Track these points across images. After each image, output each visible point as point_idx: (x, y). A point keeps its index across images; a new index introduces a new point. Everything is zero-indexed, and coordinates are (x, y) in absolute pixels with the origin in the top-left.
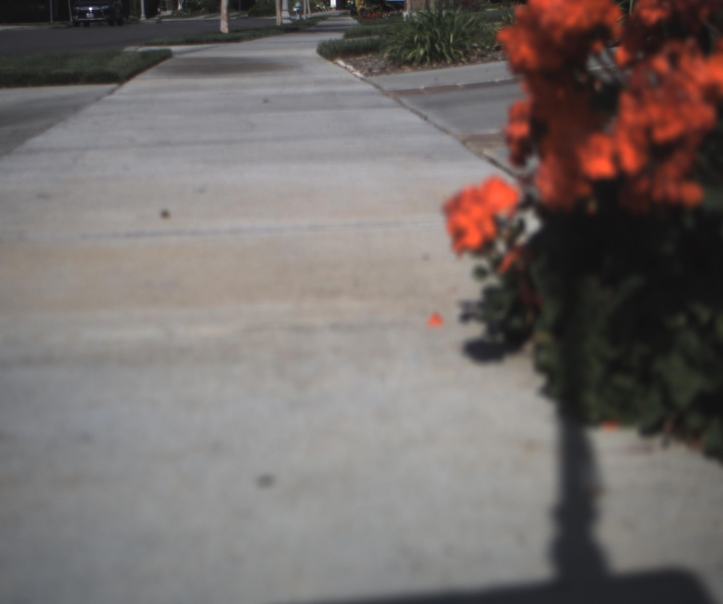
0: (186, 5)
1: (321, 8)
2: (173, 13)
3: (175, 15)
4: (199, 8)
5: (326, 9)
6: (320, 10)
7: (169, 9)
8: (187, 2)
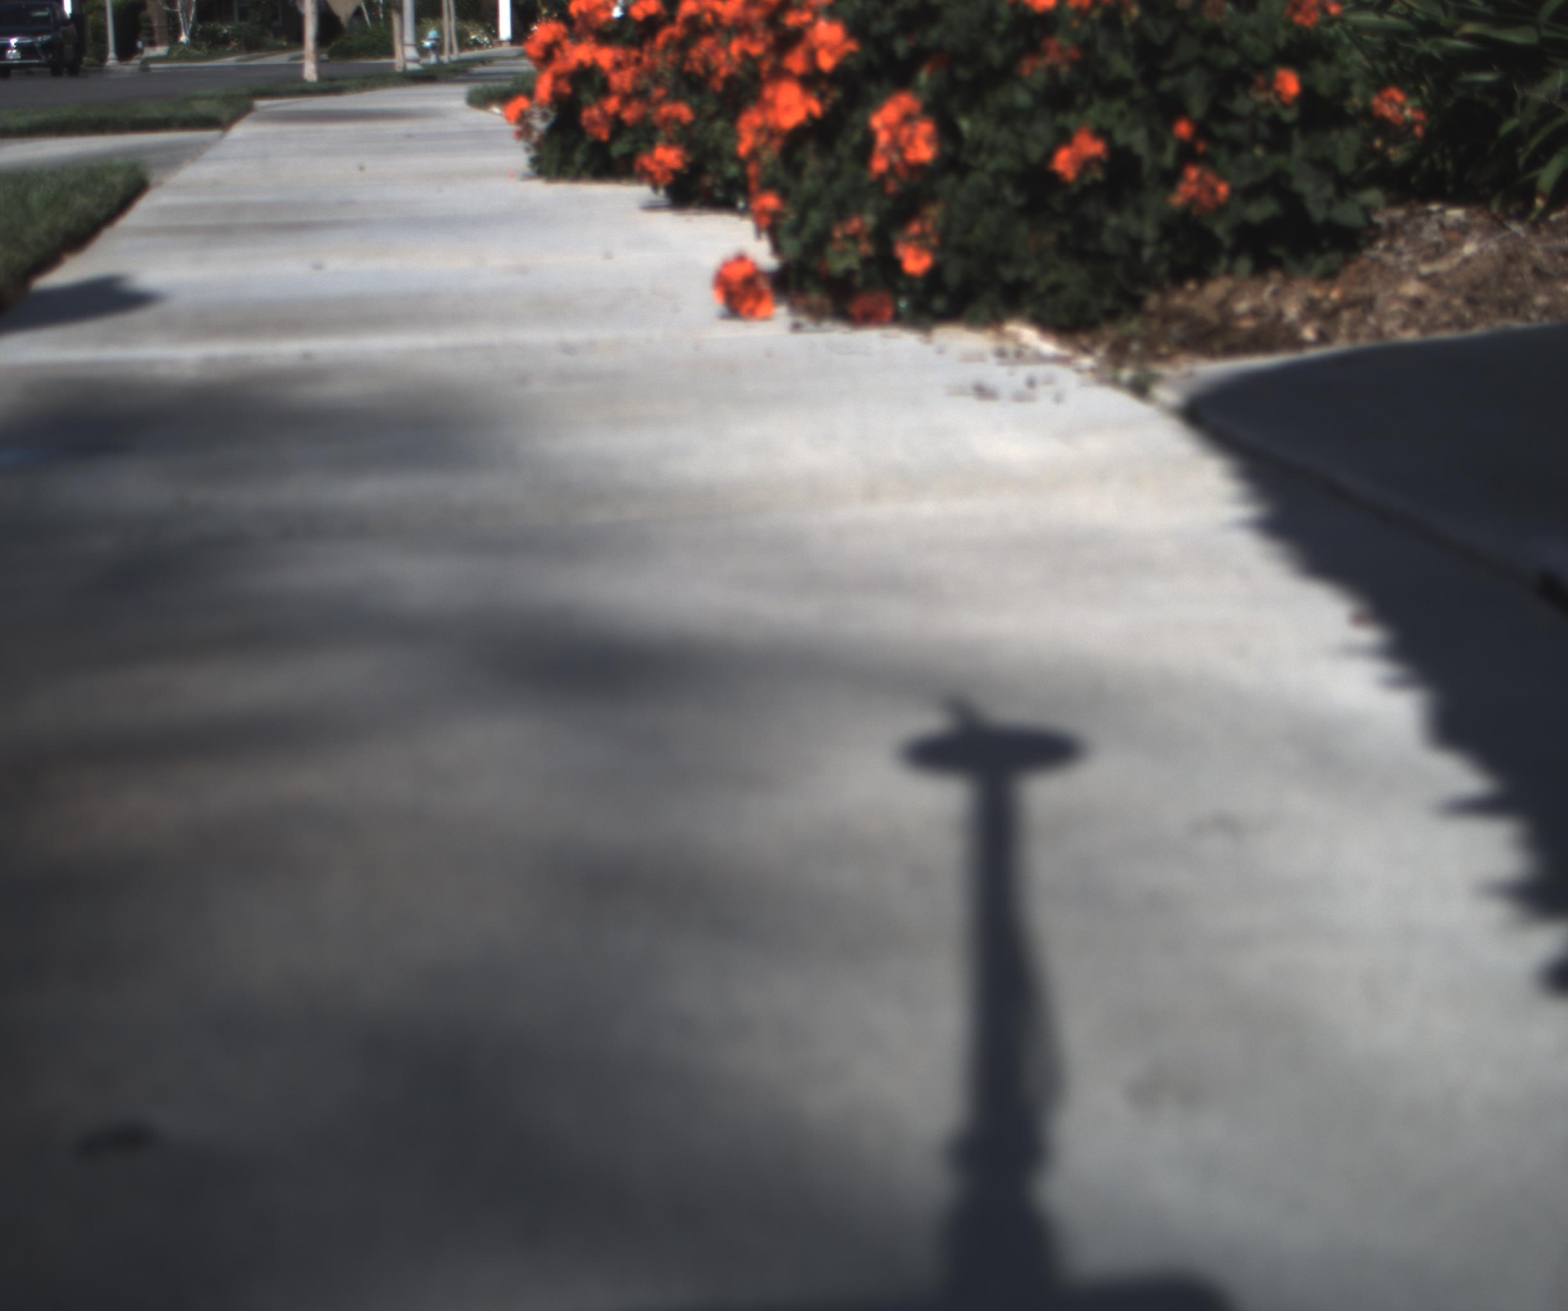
0: (197, 35)
1: (480, 41)
2: (170, 52)
3: (175, 54)
4: (226, 40)
5: (491, 43)
6: (477, 44)
7: (161, 43)
8: (200, 27)
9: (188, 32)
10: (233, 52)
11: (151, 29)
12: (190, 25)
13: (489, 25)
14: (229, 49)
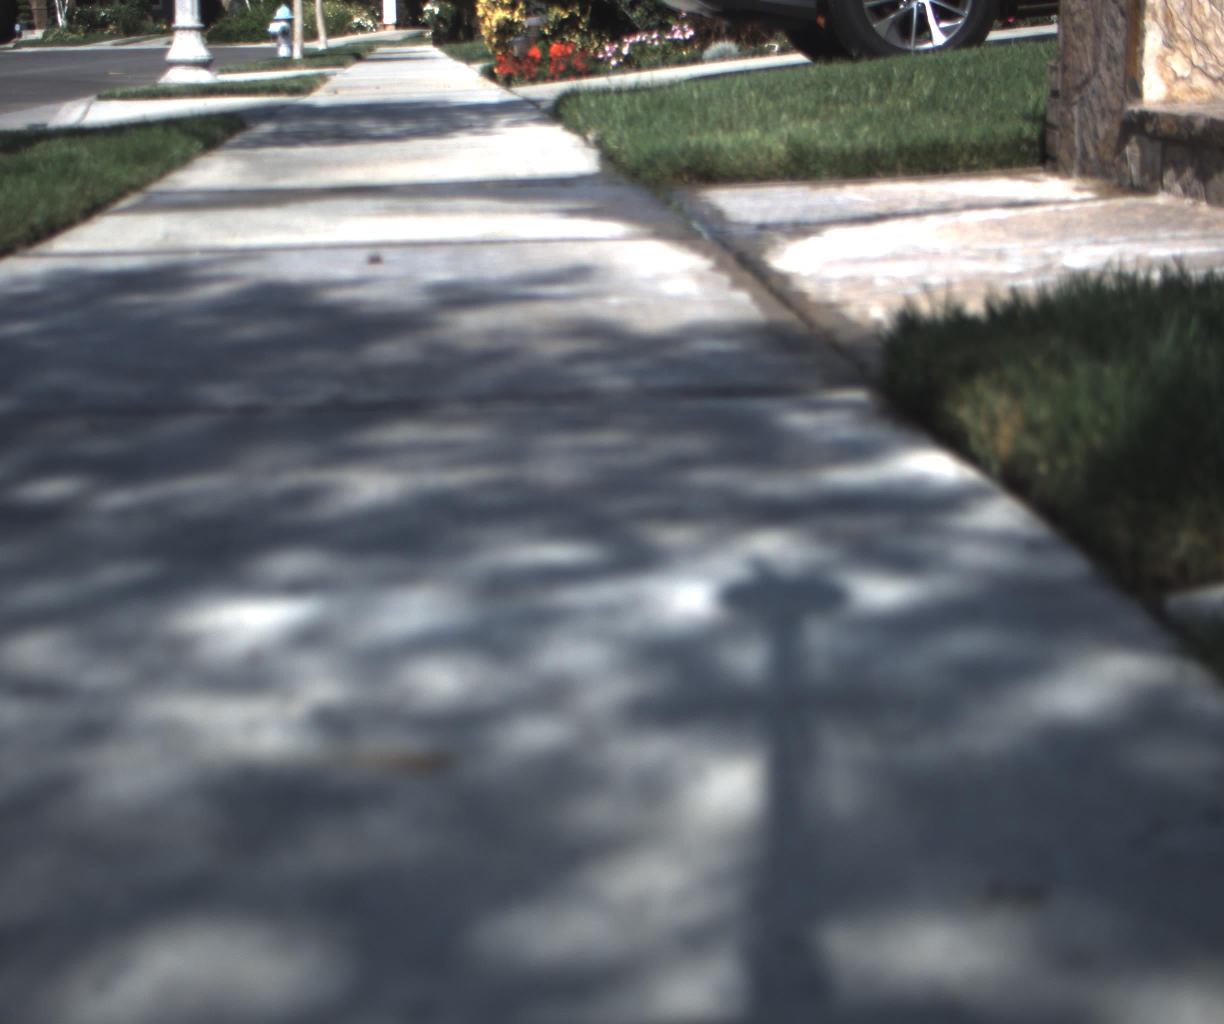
0: (75, 17)
1: (363, 24)
2: (45, 35)
3: (50, 38)
4: (104, 24)
6: (361, 28)
7: (40, 28)
9: (63, 15)
10: (111, 36)
11: (30, 12)
12: (66, 8)
13: (373, 8)
14: (107, 32)
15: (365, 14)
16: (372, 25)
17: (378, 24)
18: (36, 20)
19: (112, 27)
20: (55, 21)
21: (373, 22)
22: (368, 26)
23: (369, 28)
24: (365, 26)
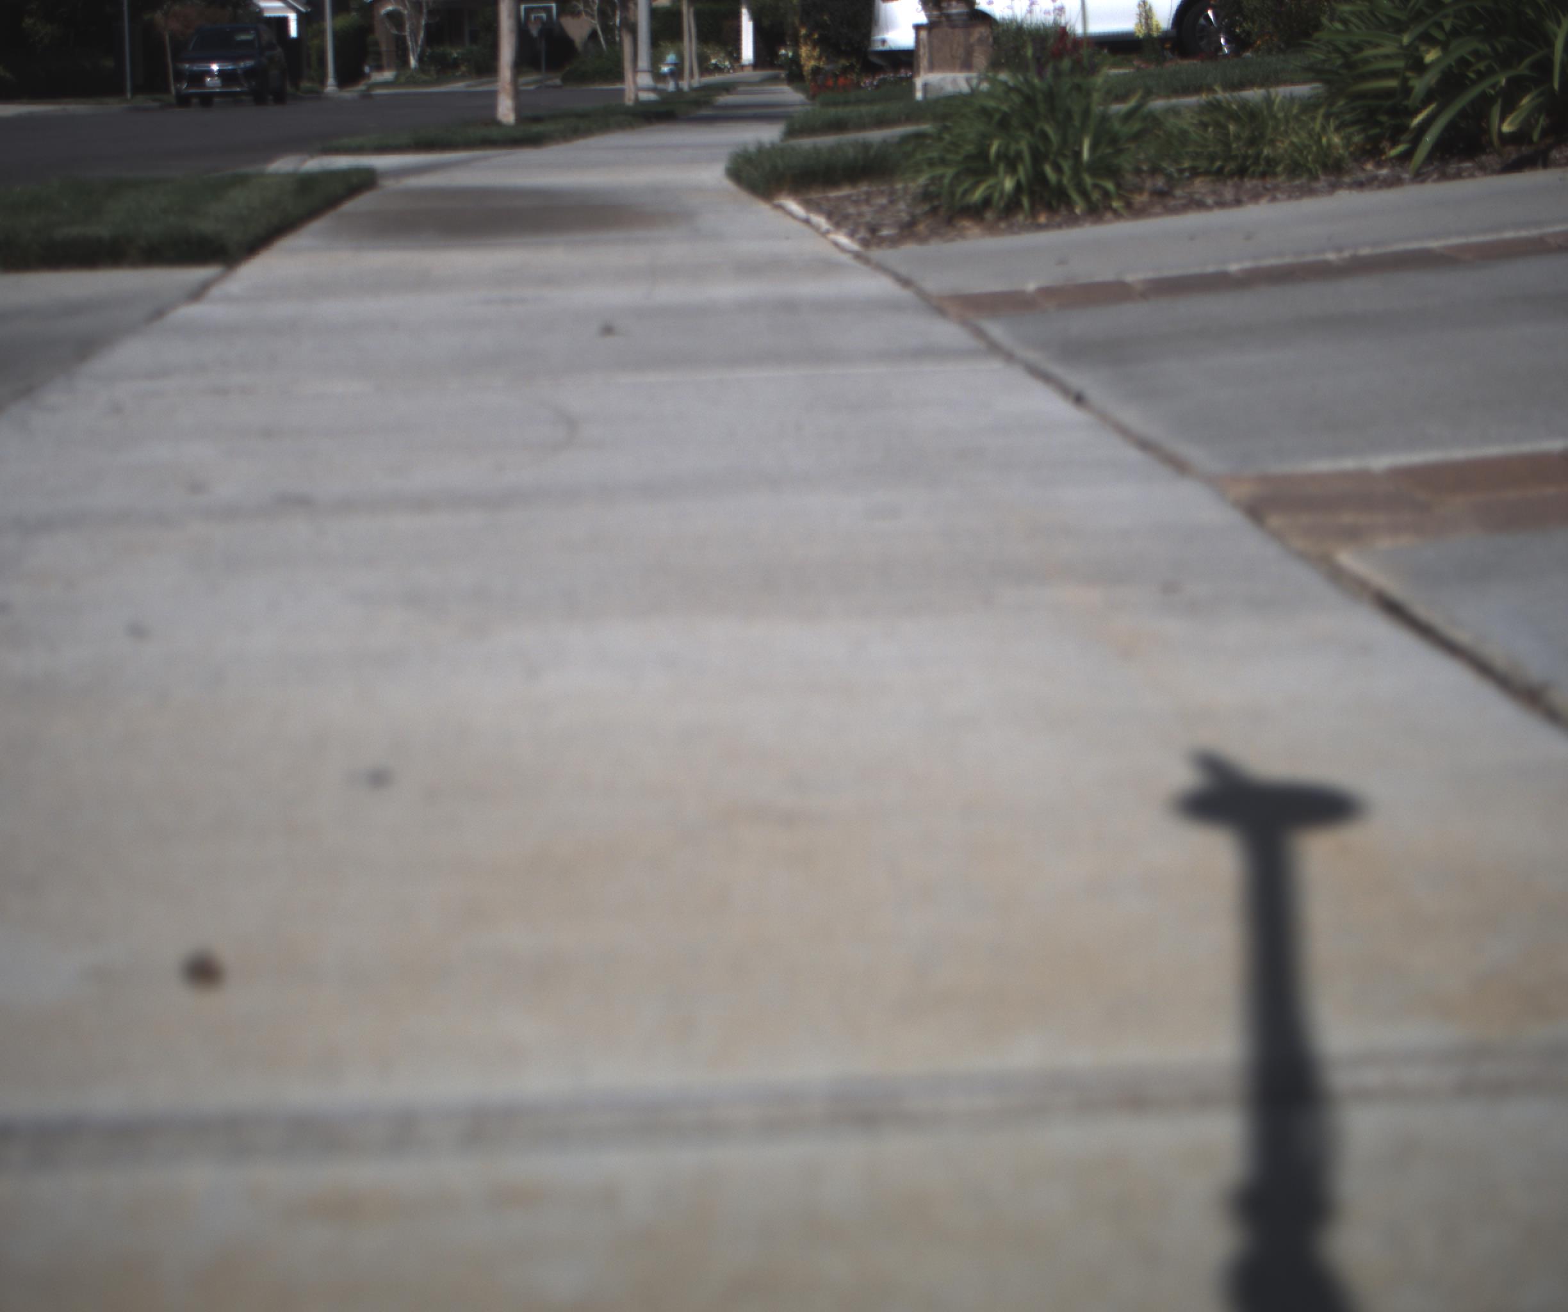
0: (427, 59)
1: (720, 66)
2: (397, 77)
3: (402, 79)
4: (455, 65)
5: (732, 67)
6: (718, 69)
7: (389, 67)
8: (429, 51)
9: (416, 57)
10: (463, 77)
11: (379, 54)
12: (419, 49)
13: (730, 48)
14: (458, 73)
15: (722, 55)
16: (729, 66)
17: (736, 65)
18: (385, 61)
19: (463, 68)
20: (406, 62)
21: (731, 63)
22: (725, 67)
23: (726, 70)
24: (722, 67)
